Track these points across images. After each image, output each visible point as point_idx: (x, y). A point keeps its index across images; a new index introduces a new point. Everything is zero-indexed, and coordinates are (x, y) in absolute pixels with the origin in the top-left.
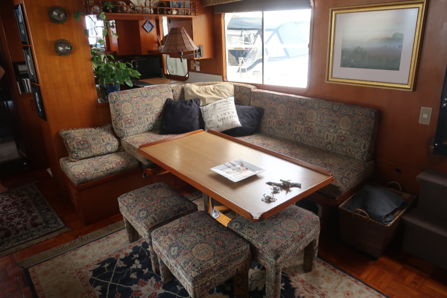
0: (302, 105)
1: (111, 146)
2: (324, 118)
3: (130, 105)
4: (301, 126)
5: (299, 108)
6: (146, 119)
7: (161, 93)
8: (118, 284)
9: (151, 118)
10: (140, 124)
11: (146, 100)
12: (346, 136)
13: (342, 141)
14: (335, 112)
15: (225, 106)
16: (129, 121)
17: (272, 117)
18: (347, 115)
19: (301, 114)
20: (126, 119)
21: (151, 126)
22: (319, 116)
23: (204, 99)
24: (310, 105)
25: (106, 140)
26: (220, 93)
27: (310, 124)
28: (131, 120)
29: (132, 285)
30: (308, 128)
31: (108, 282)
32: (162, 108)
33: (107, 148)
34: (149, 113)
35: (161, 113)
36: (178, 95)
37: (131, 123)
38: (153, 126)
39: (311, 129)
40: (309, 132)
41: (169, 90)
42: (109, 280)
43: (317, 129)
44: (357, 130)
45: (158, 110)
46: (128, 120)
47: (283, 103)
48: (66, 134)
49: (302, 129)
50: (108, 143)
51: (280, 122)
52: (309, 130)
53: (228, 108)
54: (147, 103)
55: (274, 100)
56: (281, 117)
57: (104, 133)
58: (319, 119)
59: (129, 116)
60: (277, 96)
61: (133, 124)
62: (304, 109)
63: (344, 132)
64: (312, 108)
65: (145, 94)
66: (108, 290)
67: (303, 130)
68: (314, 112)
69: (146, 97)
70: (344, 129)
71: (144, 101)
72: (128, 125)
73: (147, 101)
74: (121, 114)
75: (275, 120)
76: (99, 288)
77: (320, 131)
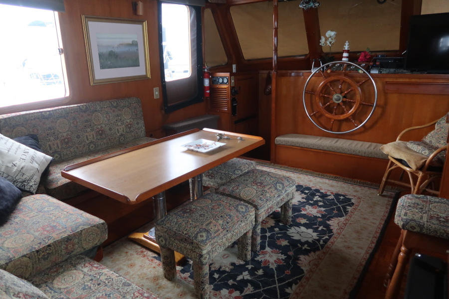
0: (85, 112)
2: (109, 116)
4: (92, 133)
5: (82, 116)
8: (276, 278)
12: (131, 123)
13: (130, 128)
14: (116, 107)
17: (52, 138)
18: (125, 106)
19: (87, 121)
22: (105, 116)
24: (92, 108)
27: (99, 127)
29: (272, 268)
30: (99, 131)
31: (277, 287)
39: (102, 131)
40: (101, 135)
42: (275, 287)
43: (107, 128)
44: (136, 115)
47: (61, 117)
49: (93, 135)
51: (66, 140)
52: (101, 133)
55: (47, 118)
56: (65, 134)
58: (105, 119)
60: (48, 113)
62: (89, 115)
63: (128, 121)
64: (96, 111)
66: (287, 282)
67: (95, 135)
68: (99, 114)
70: (127, 118)
75: (58, 141)
76: (288, 290)
77: (110, 129)
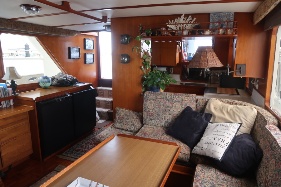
1: (135, 127)
3: (154, 103)
6: (164, 117)
7: (183, 100)
9: (168, 118)
10: (159, 119)
11: (168, 102)
15: (223, 131)
16: (151, 114)
20: (149, 112)
21: (167, 124)
23: (215, 117)
25: (134, 122)
26: (234, 116)
28: (152, 114)
32: (180, 113)
33: (131, 128)
34: (167, 113)
35: (178, 117)
36: (200, 106)
37: (151, 116)
38: (170, 124)
41: (193, 99)
45: (176, 113)
46: (149, 113)
47: (275, 158)
48: (118, 110)
50: (133, 125)
53: (223, 134)
54: (168, 105)
55: (271, 149)
57: (135, 117)
59: (151, 111)
60: (276, 145)
61: (152, 118)
65: (169, 98)
69: (168, 100)
71: (166, 103)
72: (149, 117)
73: (168, 104)
74: (146, 108)
75: (265, 177)
